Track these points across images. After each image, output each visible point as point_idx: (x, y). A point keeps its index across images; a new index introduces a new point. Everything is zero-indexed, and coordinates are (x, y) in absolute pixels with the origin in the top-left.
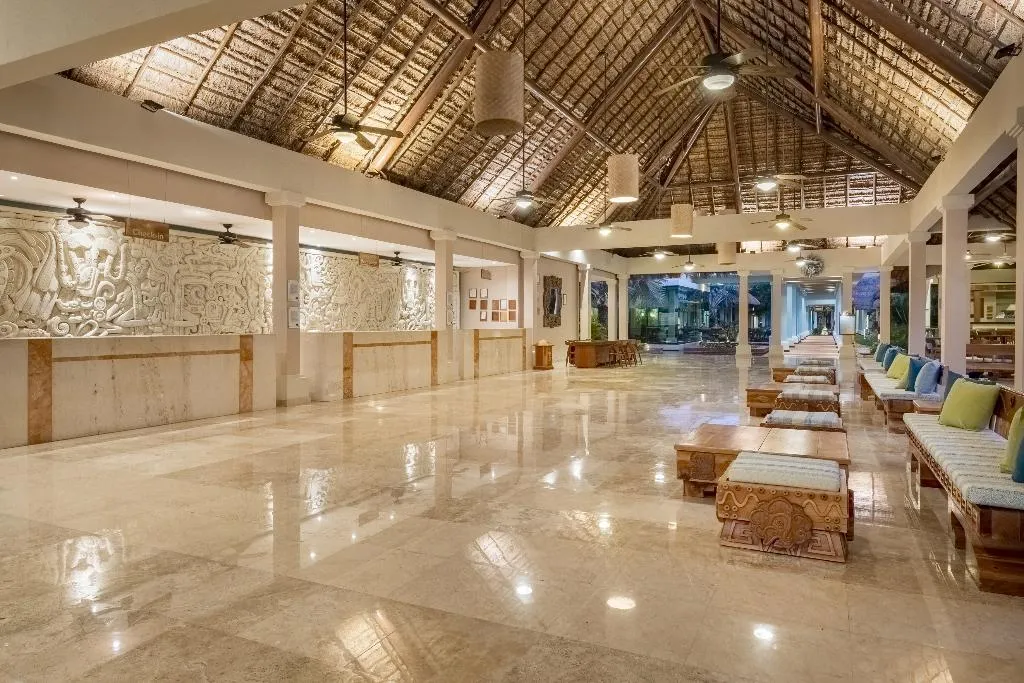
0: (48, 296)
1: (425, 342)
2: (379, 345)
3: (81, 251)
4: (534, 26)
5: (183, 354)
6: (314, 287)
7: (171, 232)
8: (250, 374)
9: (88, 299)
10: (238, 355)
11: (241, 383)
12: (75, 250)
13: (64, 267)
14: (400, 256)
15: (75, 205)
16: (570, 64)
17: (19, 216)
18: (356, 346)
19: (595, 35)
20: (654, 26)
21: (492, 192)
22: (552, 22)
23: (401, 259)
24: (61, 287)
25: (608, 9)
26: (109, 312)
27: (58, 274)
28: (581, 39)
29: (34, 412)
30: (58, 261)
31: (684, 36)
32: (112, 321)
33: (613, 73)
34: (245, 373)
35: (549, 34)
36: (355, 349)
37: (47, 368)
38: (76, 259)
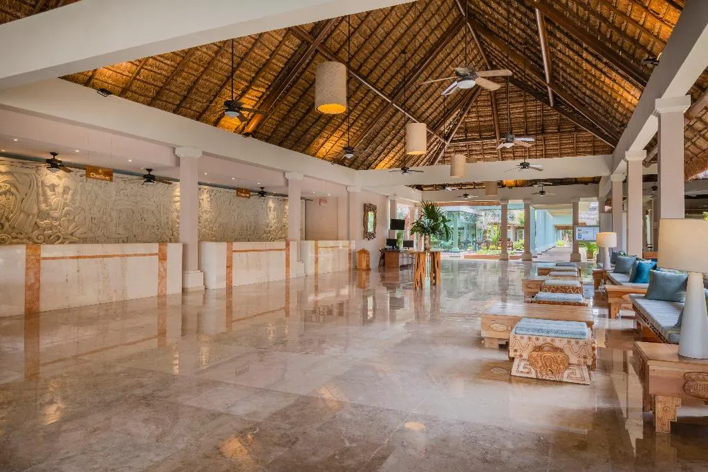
0: (31, 217)
1: (281, 250)
2: (250, 251)
3: (53, 187)
4: (357, 34)
5: (123, 256)
6: (205, 211)
7: (114, 174)
8: (165, 270)
9: (56, 219)
10: (157, 257)
11: (159, 275)
12: (48, 187)
13: (41, 198)
14: (264, 190)
15: (51, 157)
16: (381, 60)
17: (13, 164)
18: (235, 251)
19: (398, 40)
20: (438, 33)
21: (328, 146)
22: (369, 32)
23: (265, 192)
24: (40, 211)
25: (406, 23)
26: (71, 228)
27: (38, 203)
28: (389, 43)
29: (29, 293)
30: (38, 194)
31: (460, 39)
32: (72, 234)
33: (411, 64)
34: (162, 270)
35: (366, 40)
36: (234, 253)
37: (37, 264)
38: (49, 193)
